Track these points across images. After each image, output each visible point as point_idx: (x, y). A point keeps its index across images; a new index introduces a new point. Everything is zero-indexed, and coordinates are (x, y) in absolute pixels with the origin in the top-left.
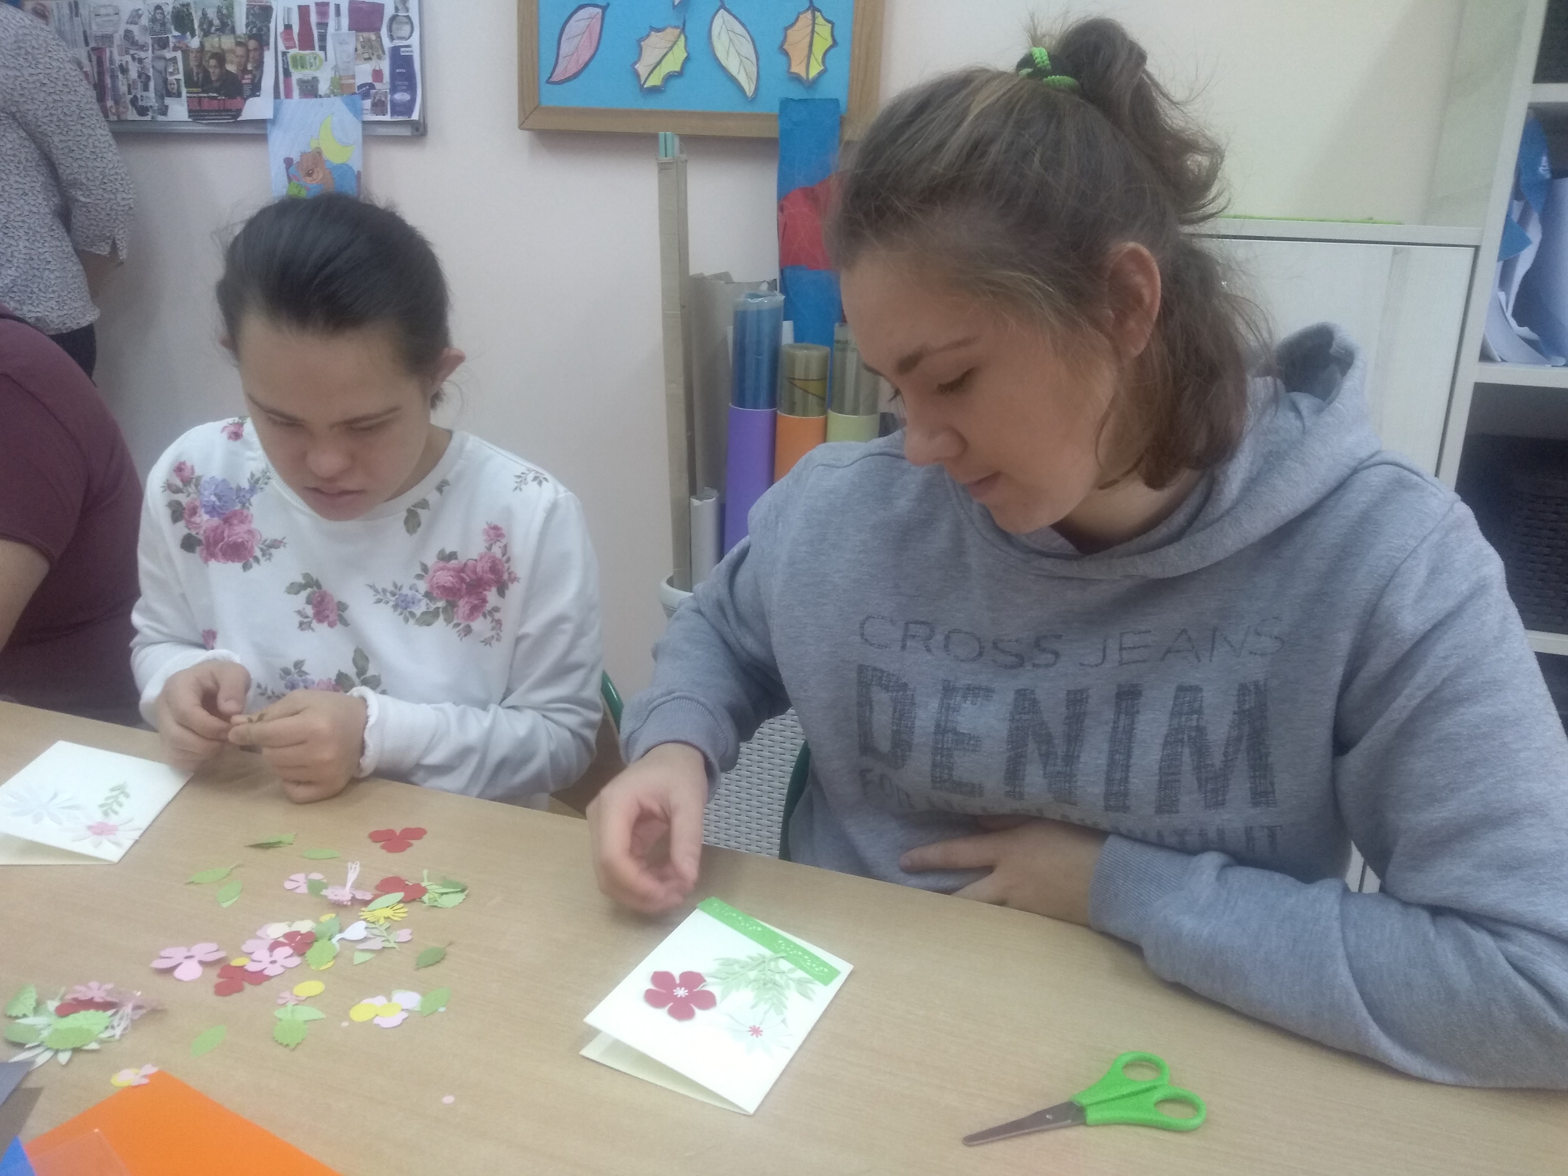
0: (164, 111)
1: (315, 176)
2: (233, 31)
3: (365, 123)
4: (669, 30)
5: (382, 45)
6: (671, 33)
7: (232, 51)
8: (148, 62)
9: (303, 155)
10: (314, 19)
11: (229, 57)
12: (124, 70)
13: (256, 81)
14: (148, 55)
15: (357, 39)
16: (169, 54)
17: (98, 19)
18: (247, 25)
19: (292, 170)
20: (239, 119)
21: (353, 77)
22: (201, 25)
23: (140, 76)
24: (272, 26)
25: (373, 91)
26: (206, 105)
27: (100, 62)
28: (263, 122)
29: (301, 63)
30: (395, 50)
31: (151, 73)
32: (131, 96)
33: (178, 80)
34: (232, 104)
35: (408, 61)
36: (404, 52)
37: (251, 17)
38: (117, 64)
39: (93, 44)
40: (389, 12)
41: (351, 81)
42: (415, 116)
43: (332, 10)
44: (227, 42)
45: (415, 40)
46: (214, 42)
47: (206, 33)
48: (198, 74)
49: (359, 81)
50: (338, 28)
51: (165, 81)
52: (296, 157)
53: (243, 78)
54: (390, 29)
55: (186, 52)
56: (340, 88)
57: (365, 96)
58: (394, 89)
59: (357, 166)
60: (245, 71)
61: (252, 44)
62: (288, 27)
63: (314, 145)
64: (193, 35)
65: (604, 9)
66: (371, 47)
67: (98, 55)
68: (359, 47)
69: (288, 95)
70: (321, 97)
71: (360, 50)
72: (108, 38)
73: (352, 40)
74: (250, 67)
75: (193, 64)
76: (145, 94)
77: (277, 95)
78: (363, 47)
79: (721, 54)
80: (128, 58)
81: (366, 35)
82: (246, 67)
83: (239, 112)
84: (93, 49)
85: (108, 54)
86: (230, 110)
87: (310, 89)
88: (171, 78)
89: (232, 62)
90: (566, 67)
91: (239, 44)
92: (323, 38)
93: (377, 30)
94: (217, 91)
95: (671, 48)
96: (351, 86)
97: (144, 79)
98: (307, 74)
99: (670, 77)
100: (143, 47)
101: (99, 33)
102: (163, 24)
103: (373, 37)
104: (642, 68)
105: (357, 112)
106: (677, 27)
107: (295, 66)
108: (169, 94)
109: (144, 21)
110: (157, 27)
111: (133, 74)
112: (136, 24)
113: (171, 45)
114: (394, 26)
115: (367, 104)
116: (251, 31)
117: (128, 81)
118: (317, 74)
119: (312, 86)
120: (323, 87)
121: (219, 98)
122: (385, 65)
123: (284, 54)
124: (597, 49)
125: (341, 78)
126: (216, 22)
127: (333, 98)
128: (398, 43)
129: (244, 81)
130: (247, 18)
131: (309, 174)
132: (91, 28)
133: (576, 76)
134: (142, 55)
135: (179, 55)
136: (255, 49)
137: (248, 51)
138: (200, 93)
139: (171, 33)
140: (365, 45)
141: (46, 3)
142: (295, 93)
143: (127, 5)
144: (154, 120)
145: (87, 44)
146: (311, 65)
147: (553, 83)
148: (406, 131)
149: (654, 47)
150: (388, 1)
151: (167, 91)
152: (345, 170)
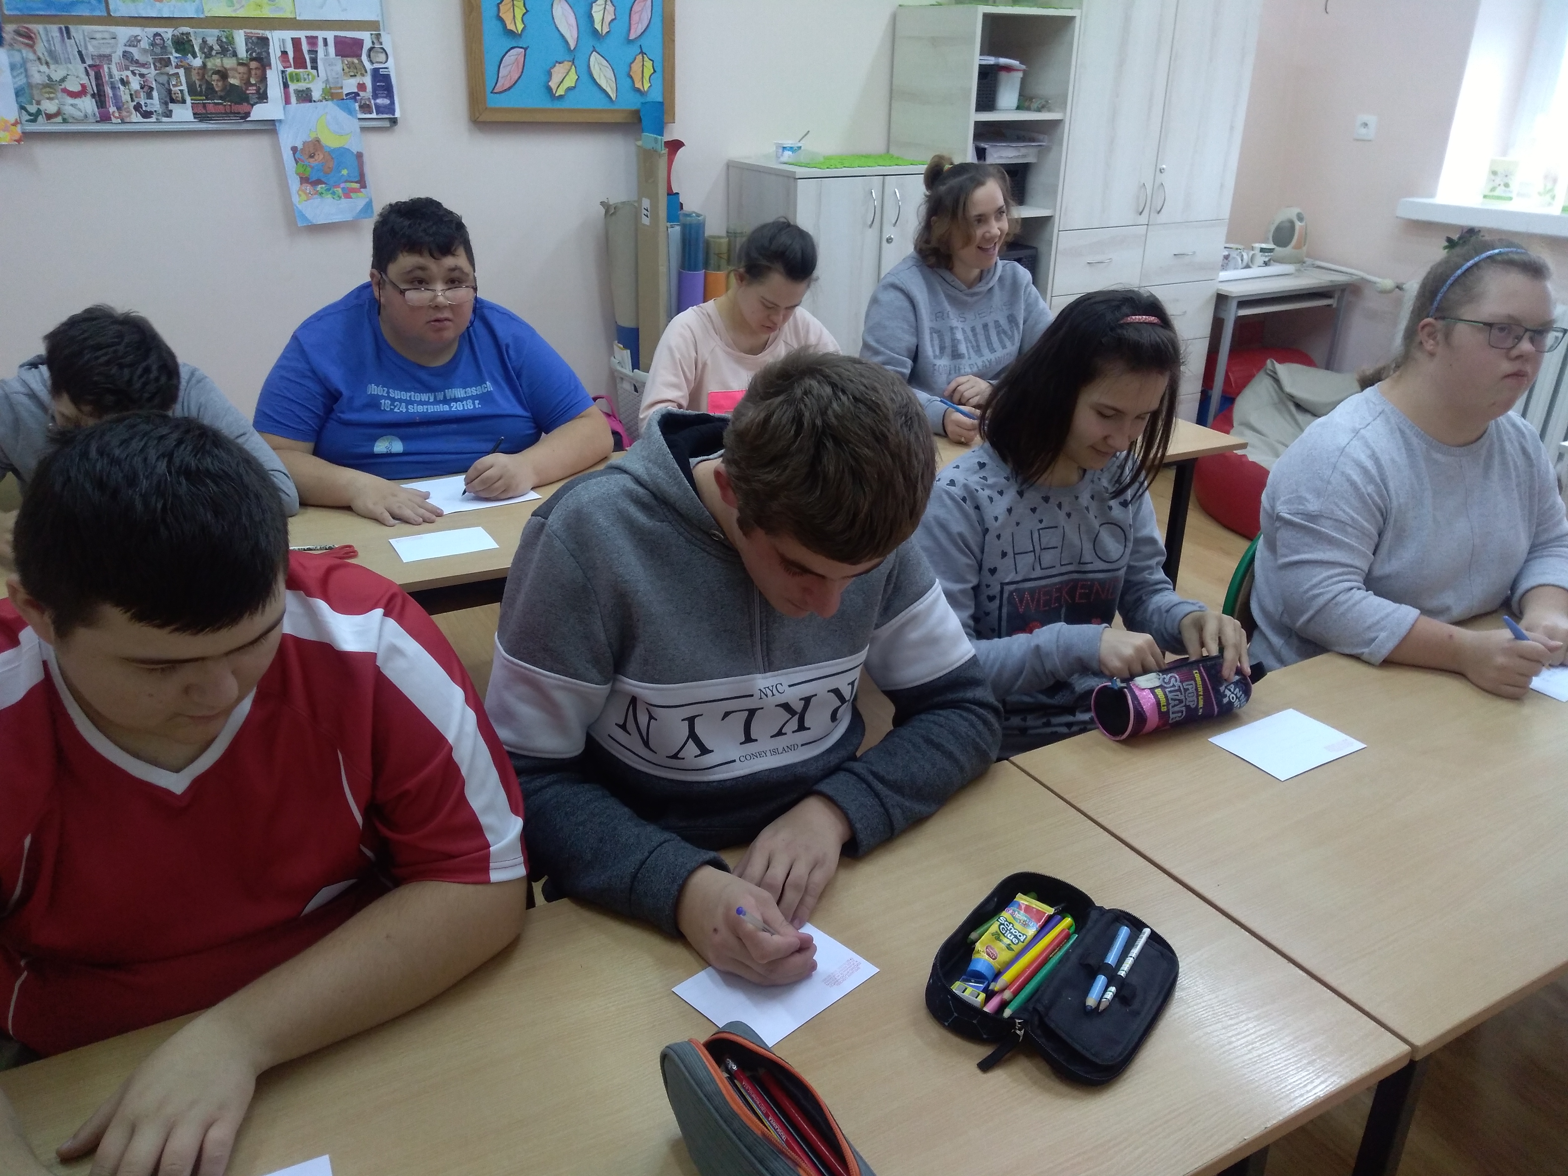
0: (169, 114)
1: (316, 157)
2: (235, 54)
3: (357, 119)
4: (566, 63)
5: (364, 67)
6: (567, 65)
7: (235, 70)
8: (150, 77)
10: (305, 47)
11: (230, 73)
12: (124, 83)
13: (261, 91)
14: (149, 72)
15: (343, 62)
16: (172, 70)
17: (94, 42)
21: (342, 88)
22: (201, 49)
24: (271, 51)
25: (359, 98)
27: (98, 77)
28: (274, 121)
29: (297, 78)
30: (376, 71)
33: (181, 91)
35: (387, 78)
36: (382, 72)
37: (250, 45)
38: (117, 78)
39: (89, 62)
40: (367, 45)
41: (340, 91)
43: (320, 42)
45: (390, 64)
47: (208, 56)
48: (200, 86)
50: (327, 54)
51: (169, 91)
52: (300, 146)
53: (247, 89)
54: (369, 56)
55: (188, 70)
56: (331, 94)
57: (354, 100)
58: (375, 96)
60: (248, 83)
61: (253, 64)
62: (284, 53)
64: (195, 56)
65: (526, 49)
66: (356, 68)
67: (96, 71)
69: (289, 101)
70: (315, 101)
72: (108, 58)
73: (339, 64)
74: (253, 81)
75: (195, 77)
76: (148, 101)
77: (282, 102)
78: (349, 68)
79: (596, 76)
81: (349, 59)
82: (248, 80)
84: (90, 66)
85: (106, 70)
87: (305, 97)
88: (174, 89)
89: (234, 77)
90: (503, 84)
91: (240, 64)
92: (314, 61)
93: (359, 56)
94: (221, 98)
95: (568, 73)
96: (339, 94)
97: (147, 89)
98: (302, 86)
99: (569, 89)
100: (143, 65)
101: (96, 53)
102: (164, 47)
103: (356, 61)
104: (553, 84)
105: (351, 112)
106: (569, 62)
107: (292, 81)
108: (173, 101)
109: (144, 44)
110: (158, 50)
111: (135, 86)
112: (135, 46)
114: (372, 54)
115: (356, 106)
117: (130, 91)
118: (311, 86)
119: (307, 95)
120: (316, 95)
121: (225, 104)
122: (368, 81)
123: (283, 72)
124: (522, 72)
125: (331, 88)
126: (217, 47)
127: (326, 103)
128: (376, 66)
129: (249, 92)
130: (246, 45)
132: (86, 48)
133: (510, 88)
134: (144, 71)
135: (181, 72)
136: (257, 69)
137: (250, 70)
138: (204, 100)
139: (171, 54)
140: (350, 66)
141: (30, 26)
142: (293, 99)
143: (124, 33)
144: (158, 121)
145: (83, 61)
146: (305, 80)
147: (496, 93)
148: (387, 124)
149: (558, 72)
150: (366, 37)
151: (170, 98)
152: (343, 152)
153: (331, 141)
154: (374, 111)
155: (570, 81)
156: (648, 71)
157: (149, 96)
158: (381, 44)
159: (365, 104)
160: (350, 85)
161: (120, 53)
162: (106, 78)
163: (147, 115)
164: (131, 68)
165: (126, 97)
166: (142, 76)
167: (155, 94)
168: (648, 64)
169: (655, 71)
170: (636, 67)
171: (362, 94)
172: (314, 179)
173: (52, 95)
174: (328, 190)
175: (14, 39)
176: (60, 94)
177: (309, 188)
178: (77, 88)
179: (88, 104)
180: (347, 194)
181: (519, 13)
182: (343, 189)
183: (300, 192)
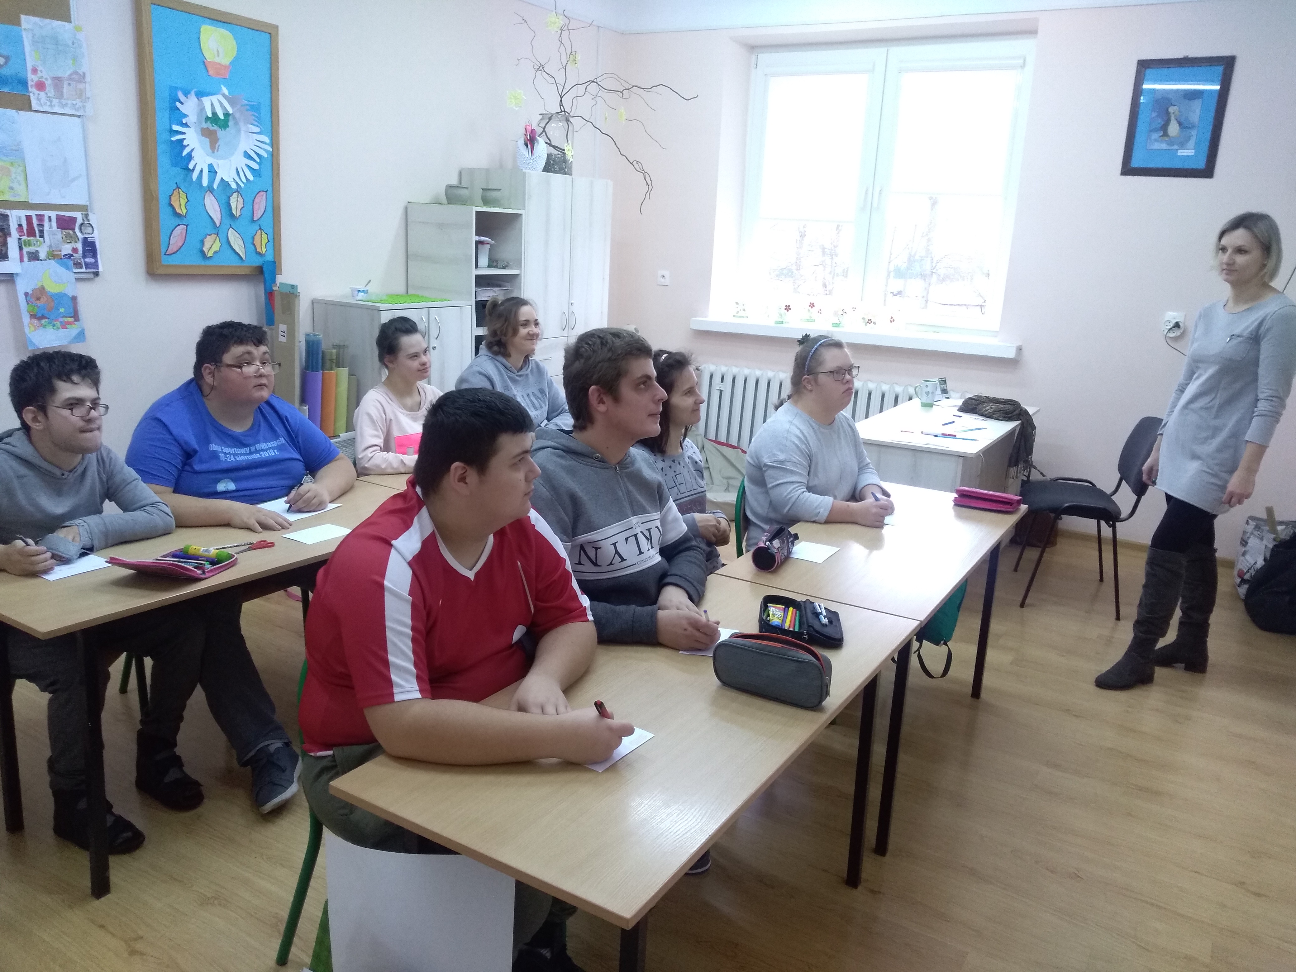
1: (42, 300)
4: (213, 235)
6: (214, 236)
9: (34, 290)
10: (35, 222)
13: (4, 252)
15: (62, 233)
19: (28, 298)
21: (61, 251)
24: (11, 223)
25: (74, 258)
28: (12, 274)
29: (29, 244)
30: (85, 239)
35: (92, 244)
36: (90, 240)
40: (79, 221)
41: (59, 253)
42: (101, 270)
43: (46, 219)
45: (95, 235)
49: (63, 253)
50: (51, 227)
52: (30, 292)
54: (80, 229)
56: (53, 255)
58: (84, 256)
59: (71, 294)
62: (20, 226)
63: (39, 284)
65: (187, 226)
66: (71, 237)
68: (63, 237)
69: (22, 260)
70: (41, 260)
71: (65, 238)
73: (59, 234)
79: (232, 245)
81: (67, 231)
87: (34, 257)
90: (172, 248)
92: (41, 232)
93: (73, 229)
95: (214, 242)
96: (58, 255)
98: (32, 249)
99: (216, 252)
103: (71, 232)
104: (205, 249)
105: (68, 268)
106: (215, 234)
107: (25, 245)
114: (83, 228)
119: (36, 255)
120: (42, 255)
122: (79, 246)
123: (19, 239)
124: (185, 241)
125: (53, 251)
127: (49, 261)
128: (86, 236)
131: (38, 299)
133: (177, 251)
136: (2, 236)
140: (67, 236)
142: (26, 258)
146: (34, 245)
147: (167, 255)
148: (92, 276)
149: (208, 241)
150: (78, 216)
152: (61, 295)
153: (52, 288)
154: (84, 266)
155: (216, 247)
156: (265, 241)
158: (89, 221)
159: (77, 262)
160: (67, 249)
168: (264, 236)
169: (269, 241)
170: (257, 238)
171: (74, 255)
172: (40, 315)
174: (50, 323)
177: (36, 322)
180: (64, 326)
181: (183, 202)
182: (61, 322)
183: (30, 325)
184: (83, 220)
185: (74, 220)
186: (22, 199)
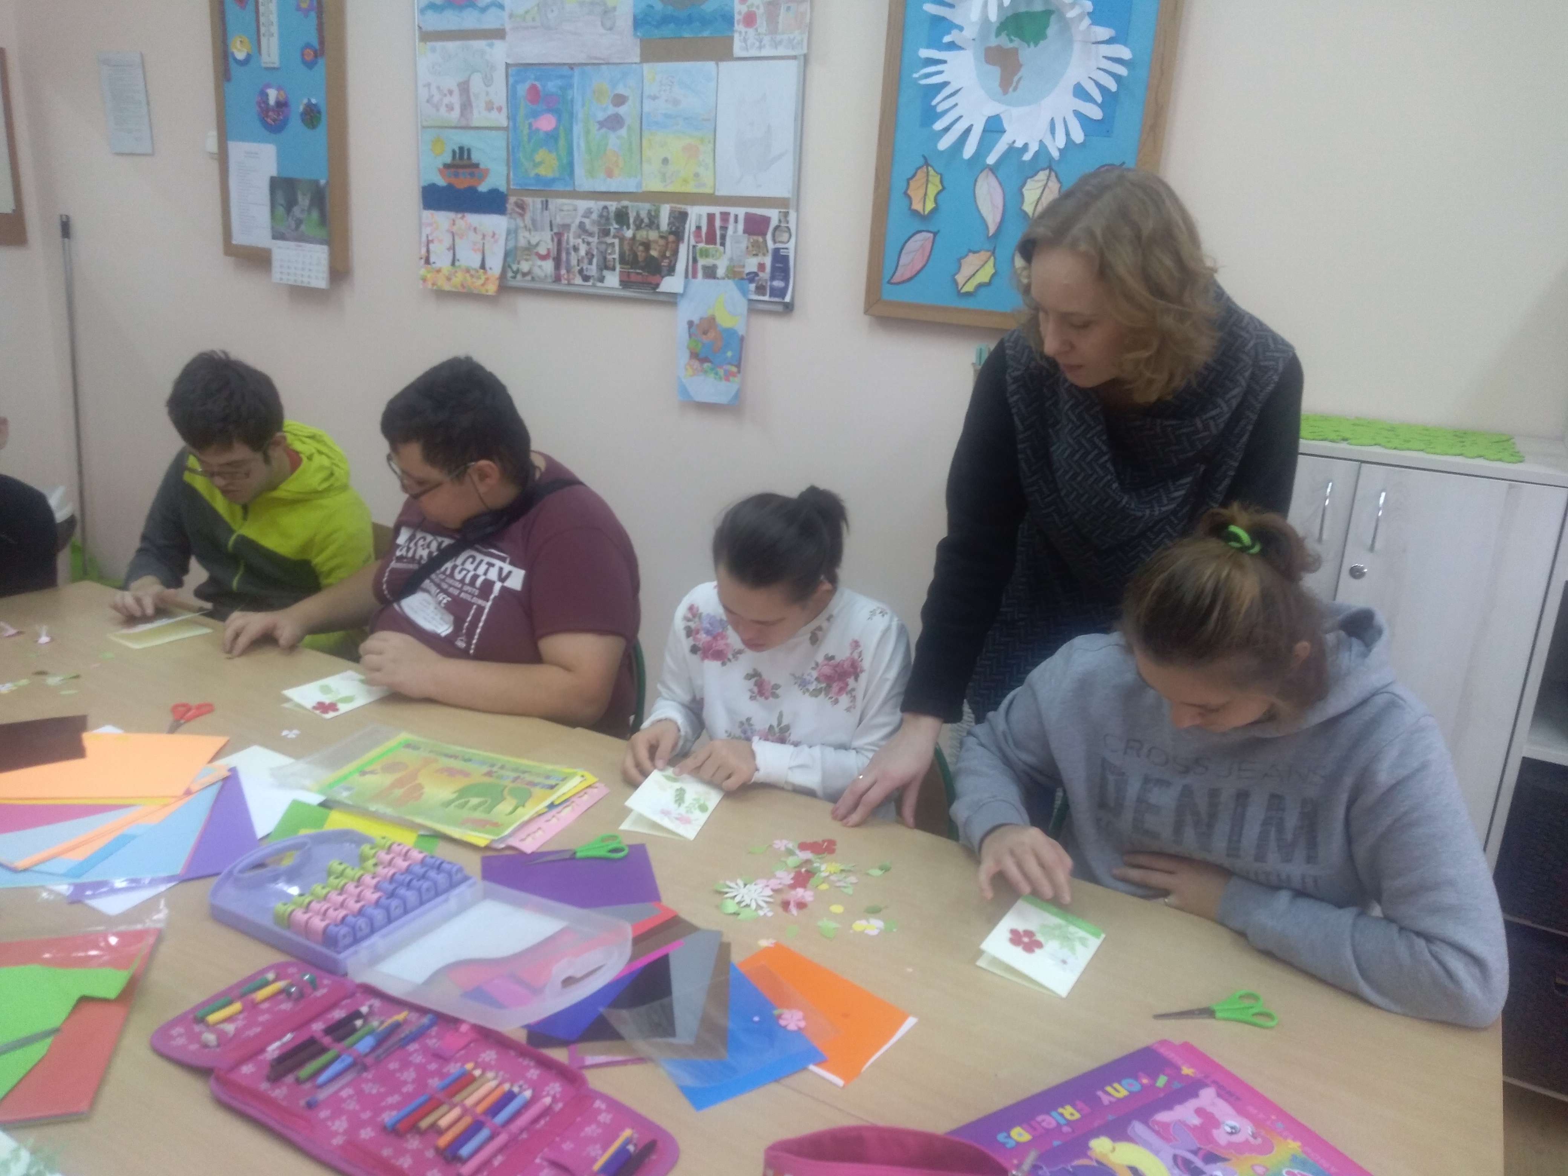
0: (602, 279)
1: (709, 334)
2: (658, 227)
3: (750, 301)
4: (982, 253)
5: (766, 246)
7: (656, 242)
8: (594, 245)
9: (701, 319)
10: (718, 223)
11: (653, 246)
12: (576, 249)
13: (672, 264)
14: (594, 240)
15: (749, 240)
16: (609, 240)
17: (562, 213)
18: (669, 225)
19: (692, 330)
20: (658, 290)
21: (744, 266)
22: (635, 222)
23: (587, 254)
24: (687, 226)
25: (757, 278)
26: (633, 278)
27: (559, 243)
28: (674, 295)
29: (705, 254)
30: (776, 251)
31: (595, 253)
32: (579, 268)
33: (614, 259)
34: (653, 279)
35: (785, 259)
36: (782, 253)
37: (672, 219)
38: (571, 244)
39: (555, 230)
40: (774, 223)
41: (742, 270)
42: (787, 299)
43: (732, 219)
44: (653, 235)
45: (791, 245)
46: (642, 235)
47: (638, 227)
48: (629, 255)
49: (747, 270)
50: (735, 231)
51: (605, 259)
52: (696, 320)
53: (662, 262)
54: (774, 235)
55: (622, 240)
56: (734, 273)
57: (751, 281)
58: (773, 278)
59: (741, 332)
60: (664, 256)
61: (671, 238)
62: (699, 228)
63: (710, 313)
64: (628, 228)
65: (935, 234)
66: (759, 247)
67: (558, 238)
68: (750, 246)
69: (694, 276)
70: (718, 279)
71: (750, 248)
72: (567, 227)
73: (745, 242)
74: (668, 254)
75: (626, 248)
76: (589, 267)
77: (686, 276)
78: (753, 246)
80: (580, 241)
81: (755, 238)
82: (665, 252)
83: (657, 285)
84: (555, 234)
85: (565, 238)
86: (650, 283)
87: (710, 273)
88: (609, 257)
89: (655, 250)
90: (903, 273)
91: (661, 237)
92: (723, 237)
93: (764, 234)
94: (642, 268)
95: (983, 266)
96: (740, 273)
97: (590, 256)
98: (709, 262)
99: (980, 286)
100: (591, 235)
101: (561, 223)
102: (608, 219)
103: (760, 239)
104: (960, 279)
105: (744, 292)
106: (988, 251)
107: (701, 256)
108: (607, 268)
109: (594, 216)
110: (603, 221)
111: (582, 252)
112: (588, 217)
113: (612, 233)
114: (777, 233)
115: (752, 286)
116: (671, 228)
117: (578, 256)
118: (717, 262)
119: (712, 271)
120: (721, 272)
121: (643, 274)
122: (768, 261)
123: (694, 247)
124: (927, 262)
125: (734, 267)
126: (646, 220)
127: (727, 280)
128: (778, 245)
129: (663, 264)
130: (669, 219)
131: (704, 333)
132: (555, 219)
133: (910, 279)
134: (590, 239)
135: (616, 241)
136: (673, 242)
137: (667, 243)
138: (629, 269)
139: (612, 225)
140: (755, 244)
141: (525, 199)
142: (700, 274)
143: (583, 205)
144: (594, 286)
145: (551, 230)
146: (713, 256)
147: (892, 284)
148: (780, 308)
149: (970, 264)
150: (774, 215)
151: (605, 266)
152: (731, 333)
153: (725, 321)
154: (769, 293)
155: (984, 276)
157: (590, 263)
158: (788, 222)
159: (762, 285)
160: (751, 264)
161: (577, 222)
162: (564, 244)
163: (586, 278)
164: (583, 237)
165: (574, 262)
166: (589, 243)
167: (595, 261)
171: (761, 274)
172: (702, 356)
173: (528, 257)
174: (712, 369)
175: (513, 209)
176: (534, 257)
177: (696, 364)
178: (543, 252)
179: (548, 266)
180: (725, 376)
181: (932, 191)
182: (724, 370)
183: (688, 367)
184: (780, 221)
185: (766, 220)
186: (708, 190)
